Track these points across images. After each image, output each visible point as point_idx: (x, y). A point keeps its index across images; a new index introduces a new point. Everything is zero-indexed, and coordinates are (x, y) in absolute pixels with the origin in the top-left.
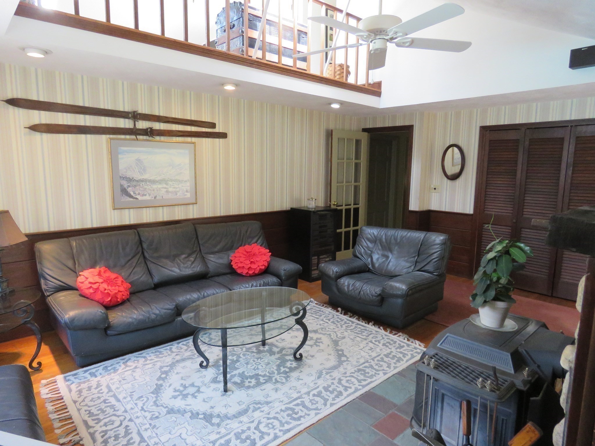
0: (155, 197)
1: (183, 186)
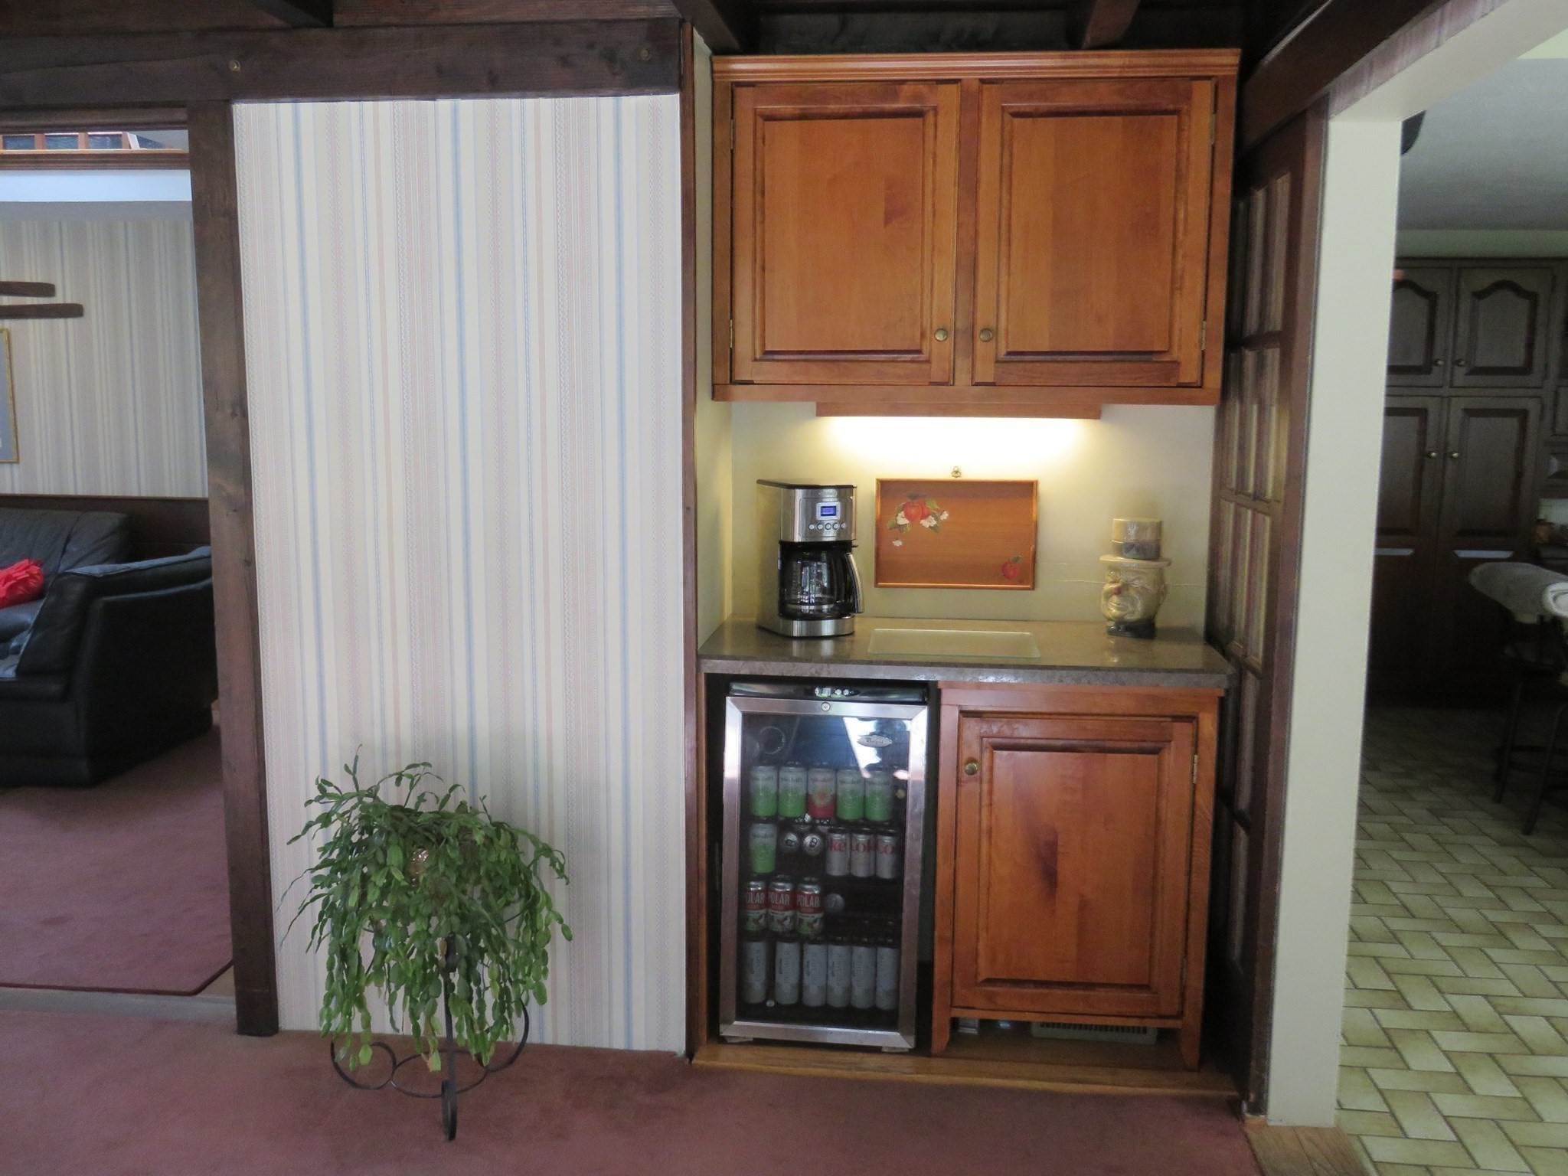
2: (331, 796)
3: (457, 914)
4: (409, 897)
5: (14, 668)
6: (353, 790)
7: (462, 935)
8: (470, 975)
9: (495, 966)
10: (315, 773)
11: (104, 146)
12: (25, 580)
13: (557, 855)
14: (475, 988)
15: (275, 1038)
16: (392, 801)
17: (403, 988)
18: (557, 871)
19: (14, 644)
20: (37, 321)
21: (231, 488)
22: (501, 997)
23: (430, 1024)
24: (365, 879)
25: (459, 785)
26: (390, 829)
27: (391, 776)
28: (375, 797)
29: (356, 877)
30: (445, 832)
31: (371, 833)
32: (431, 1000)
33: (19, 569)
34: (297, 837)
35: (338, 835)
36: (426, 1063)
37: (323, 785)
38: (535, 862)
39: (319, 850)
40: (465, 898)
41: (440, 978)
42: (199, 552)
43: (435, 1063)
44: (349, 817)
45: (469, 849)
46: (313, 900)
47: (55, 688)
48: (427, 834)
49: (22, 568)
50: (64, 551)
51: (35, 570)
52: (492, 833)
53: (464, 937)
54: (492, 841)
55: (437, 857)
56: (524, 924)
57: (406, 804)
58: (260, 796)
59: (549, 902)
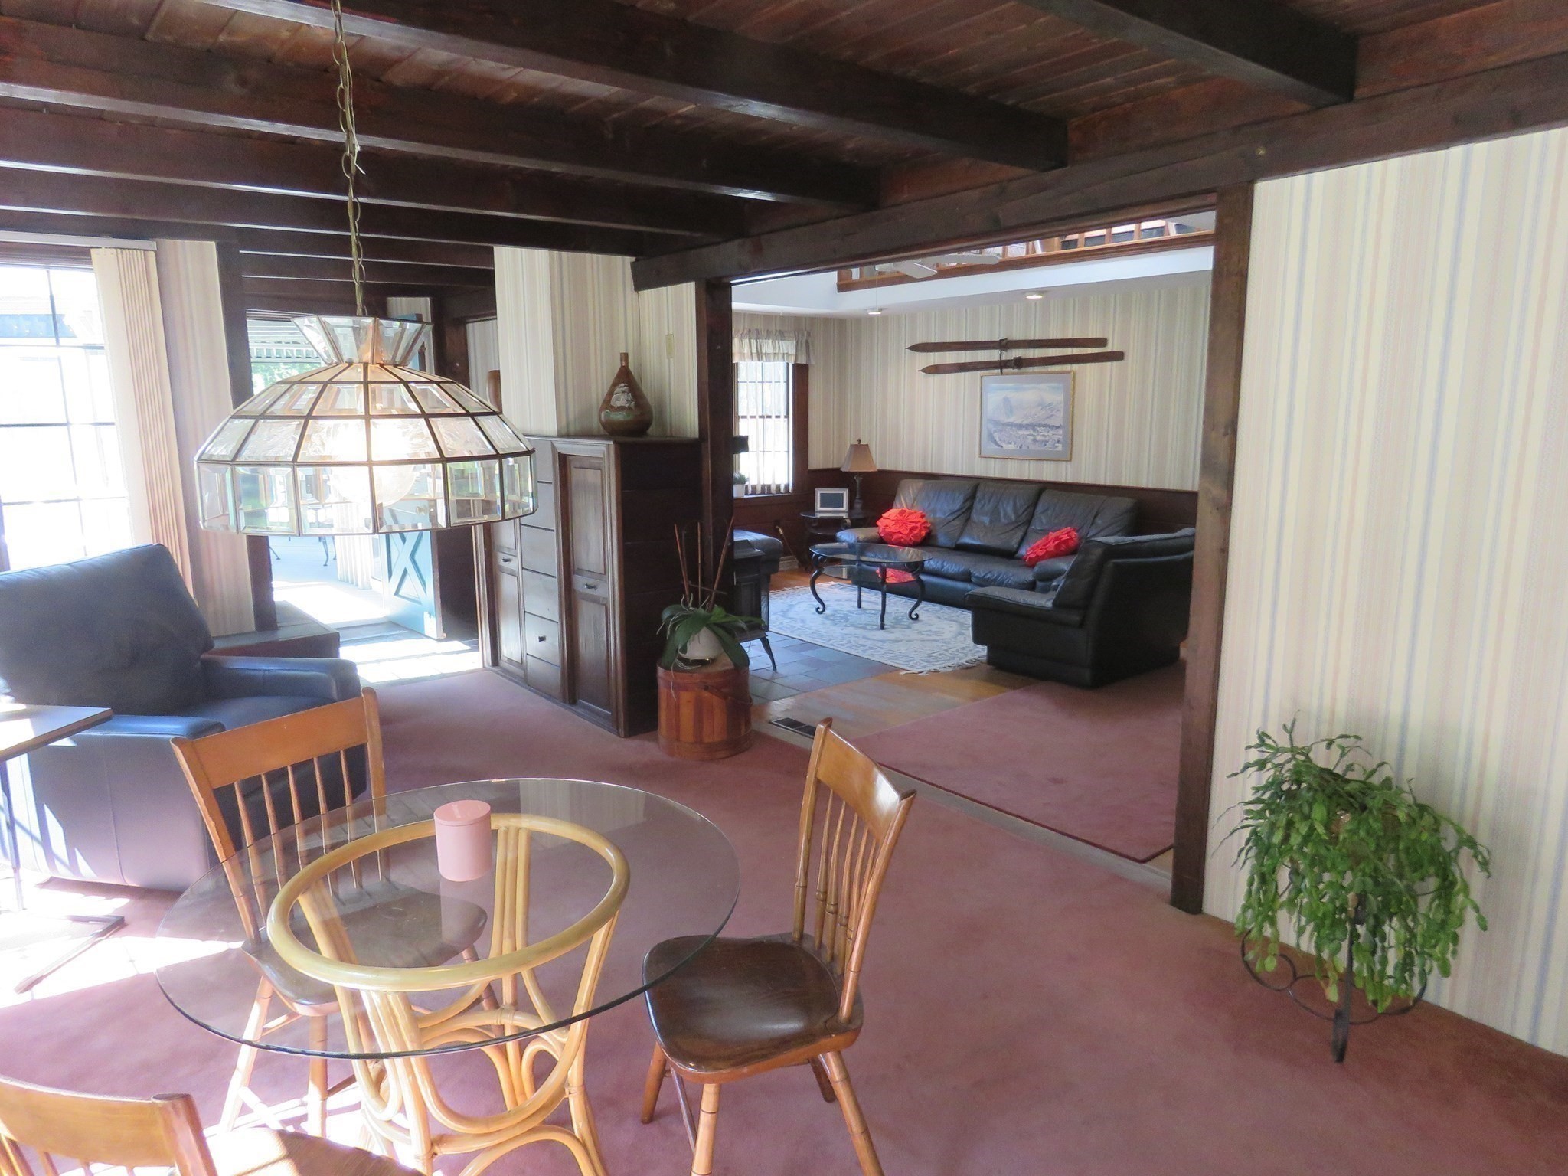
2: (1268, 746)
3: (1371, 876)
4: (1328, 850)
5: (1052, 601)
6: (1287, 745)
7: (1373, 895)
8: (1376, 930)
9: (1402, 931)
10: (1256, 725)
11: (1151, 235)
12: (1065, 542)
13: (1481, 848)
14: (1379, 945)
15: (1198, 916)
16: (1322, 764)
17: (1312, 924)
18: (1480, 863)
19: (1054, 584)
20: (1093, 365)
21: (1218, 492)
22: (1404, 959)
23: (1333, 961)
24: (1290, 824)
25: (1385, 763)
26: (1318, 788)
27: (1323, 741)
28: (1307, 756)
29: (1282, 820)
30: (1370, 803)
31: (1299, 785)
32: (1336, 942)
33: (1063, 533)
34: (1236, 774)
35: (1270, 780)
36: (1323, 990)
37: (1263, 736)
38: (1457, 850)
39: (1253, 788)
40: (1380, 865)
41: (1348, 926)
42: (1187, 531)
43: (1332, 994)
44: (1282, 768)
45: (1392, 824)
46: (1243, 827)
47: (1075, 618)
48: (1352, 800)
49: (1066, 532)
50: (1093, 523)
51: (1074, 534)
52: (1415, 812)
53: (1376, 897)
54: (1414, 821)
55: (1359, 823)
56: (1437, 902)
57: (1334, 769)
58: (1210, 732)
59: (1466, 889)
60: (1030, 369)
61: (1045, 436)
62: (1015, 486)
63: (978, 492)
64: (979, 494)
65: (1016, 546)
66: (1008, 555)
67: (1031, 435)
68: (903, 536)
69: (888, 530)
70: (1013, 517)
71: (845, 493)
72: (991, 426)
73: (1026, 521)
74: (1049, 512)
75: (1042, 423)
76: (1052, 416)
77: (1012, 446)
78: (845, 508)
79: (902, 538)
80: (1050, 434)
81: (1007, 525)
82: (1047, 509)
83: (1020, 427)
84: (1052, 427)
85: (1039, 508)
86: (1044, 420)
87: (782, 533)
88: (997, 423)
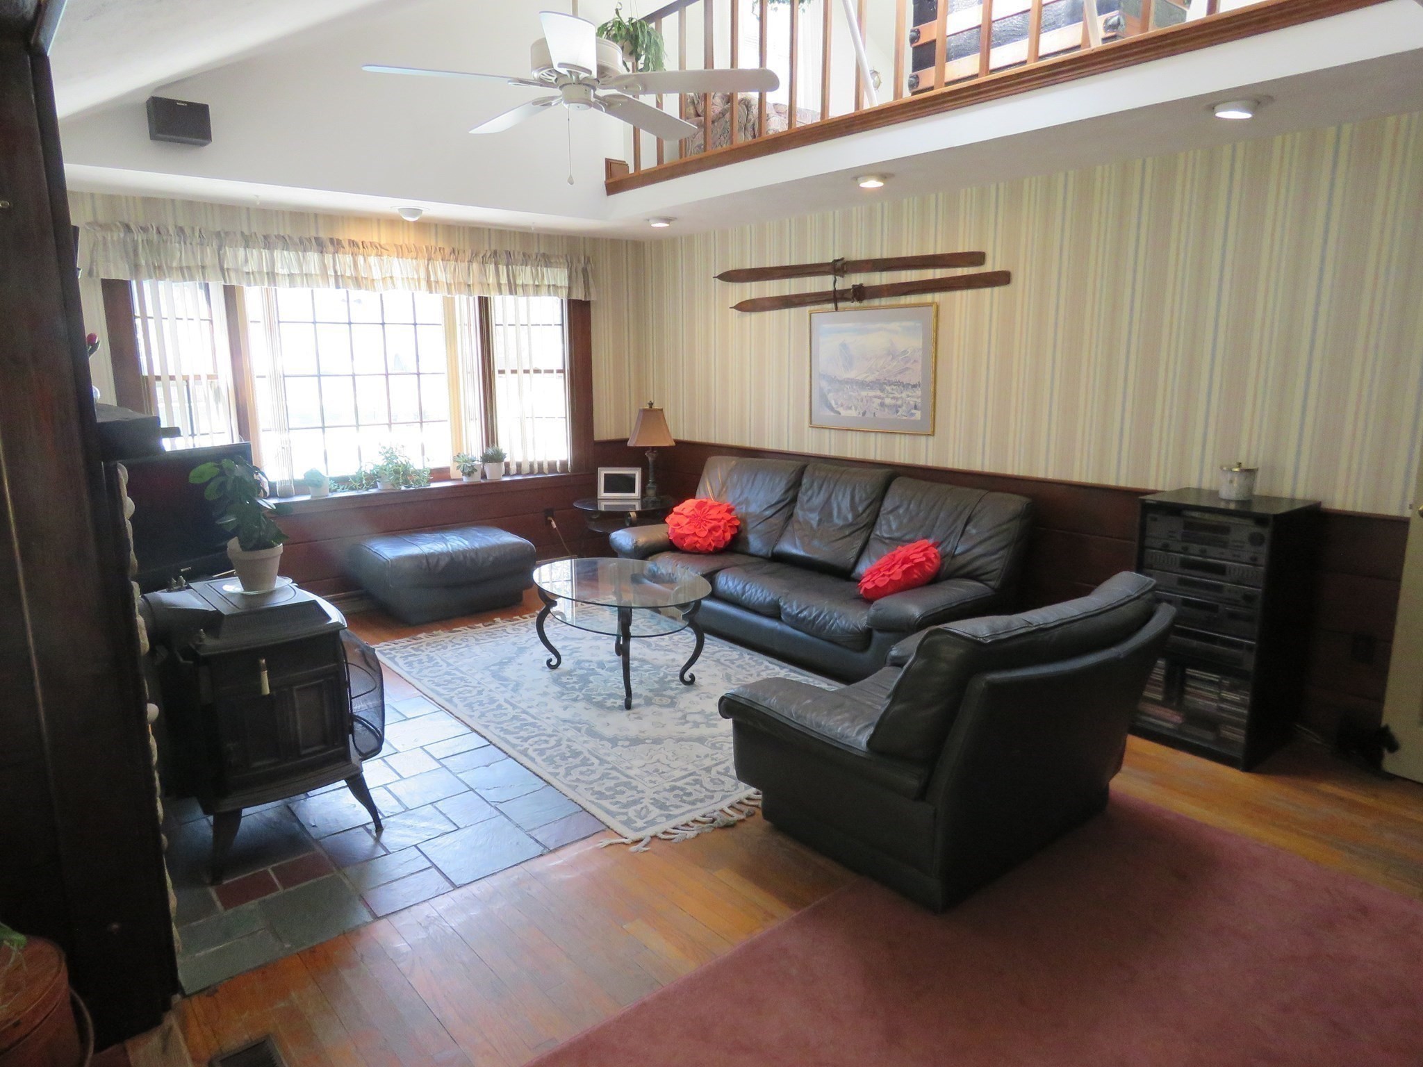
0: (864, 414)
1: (908, 396)
12: (921, 564)
33: (917, 550)
49: (920, 549)
50: (963, 534)
51: (933, 551)
60: (876, 302)
61: (897, 399)
62: (854, 469)
63: (805, 476)
64: (805, 481)
65: (853, 560)
66: (842, 574)
67: (879, 397)
68: (700, 540)
69: (679, 531)
70: (850, 517)
71: (637, 473)
72: (824, 384)
73: (867, 525)
74: (901, 511)
75: (893, 379)
76: (907, 369)
77: (853, 413)
78: (637, 493)
79: (697, 542)
80: (904, 395)
81: (842, 528)
82: (897, 508)
83: (863, 385)
84: (906, 386)
85: (888, 504)
86: (895, 376)
87: (555, 526)
88: (832, 380)
